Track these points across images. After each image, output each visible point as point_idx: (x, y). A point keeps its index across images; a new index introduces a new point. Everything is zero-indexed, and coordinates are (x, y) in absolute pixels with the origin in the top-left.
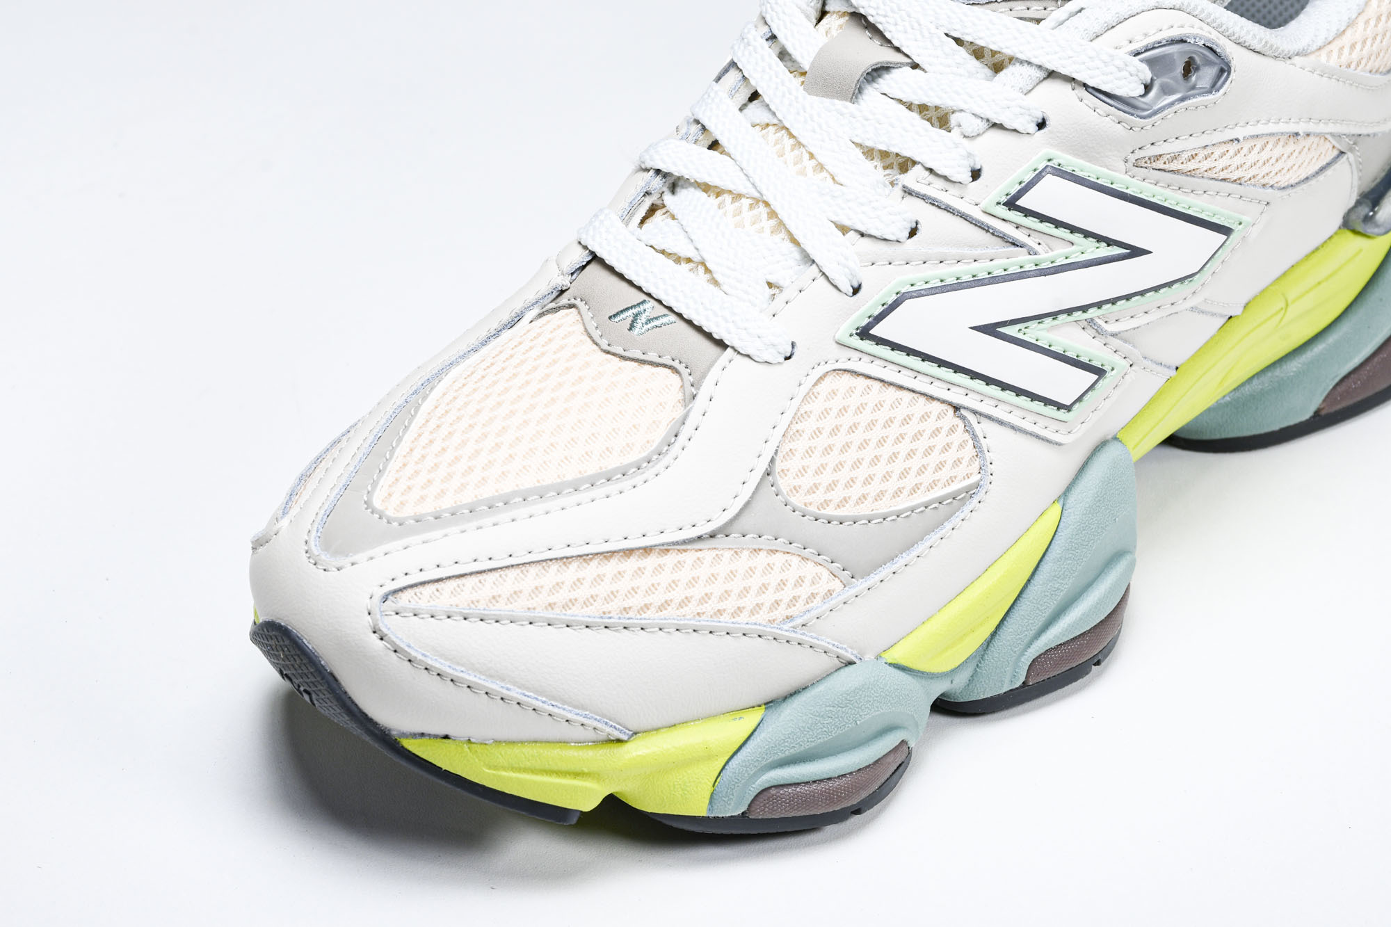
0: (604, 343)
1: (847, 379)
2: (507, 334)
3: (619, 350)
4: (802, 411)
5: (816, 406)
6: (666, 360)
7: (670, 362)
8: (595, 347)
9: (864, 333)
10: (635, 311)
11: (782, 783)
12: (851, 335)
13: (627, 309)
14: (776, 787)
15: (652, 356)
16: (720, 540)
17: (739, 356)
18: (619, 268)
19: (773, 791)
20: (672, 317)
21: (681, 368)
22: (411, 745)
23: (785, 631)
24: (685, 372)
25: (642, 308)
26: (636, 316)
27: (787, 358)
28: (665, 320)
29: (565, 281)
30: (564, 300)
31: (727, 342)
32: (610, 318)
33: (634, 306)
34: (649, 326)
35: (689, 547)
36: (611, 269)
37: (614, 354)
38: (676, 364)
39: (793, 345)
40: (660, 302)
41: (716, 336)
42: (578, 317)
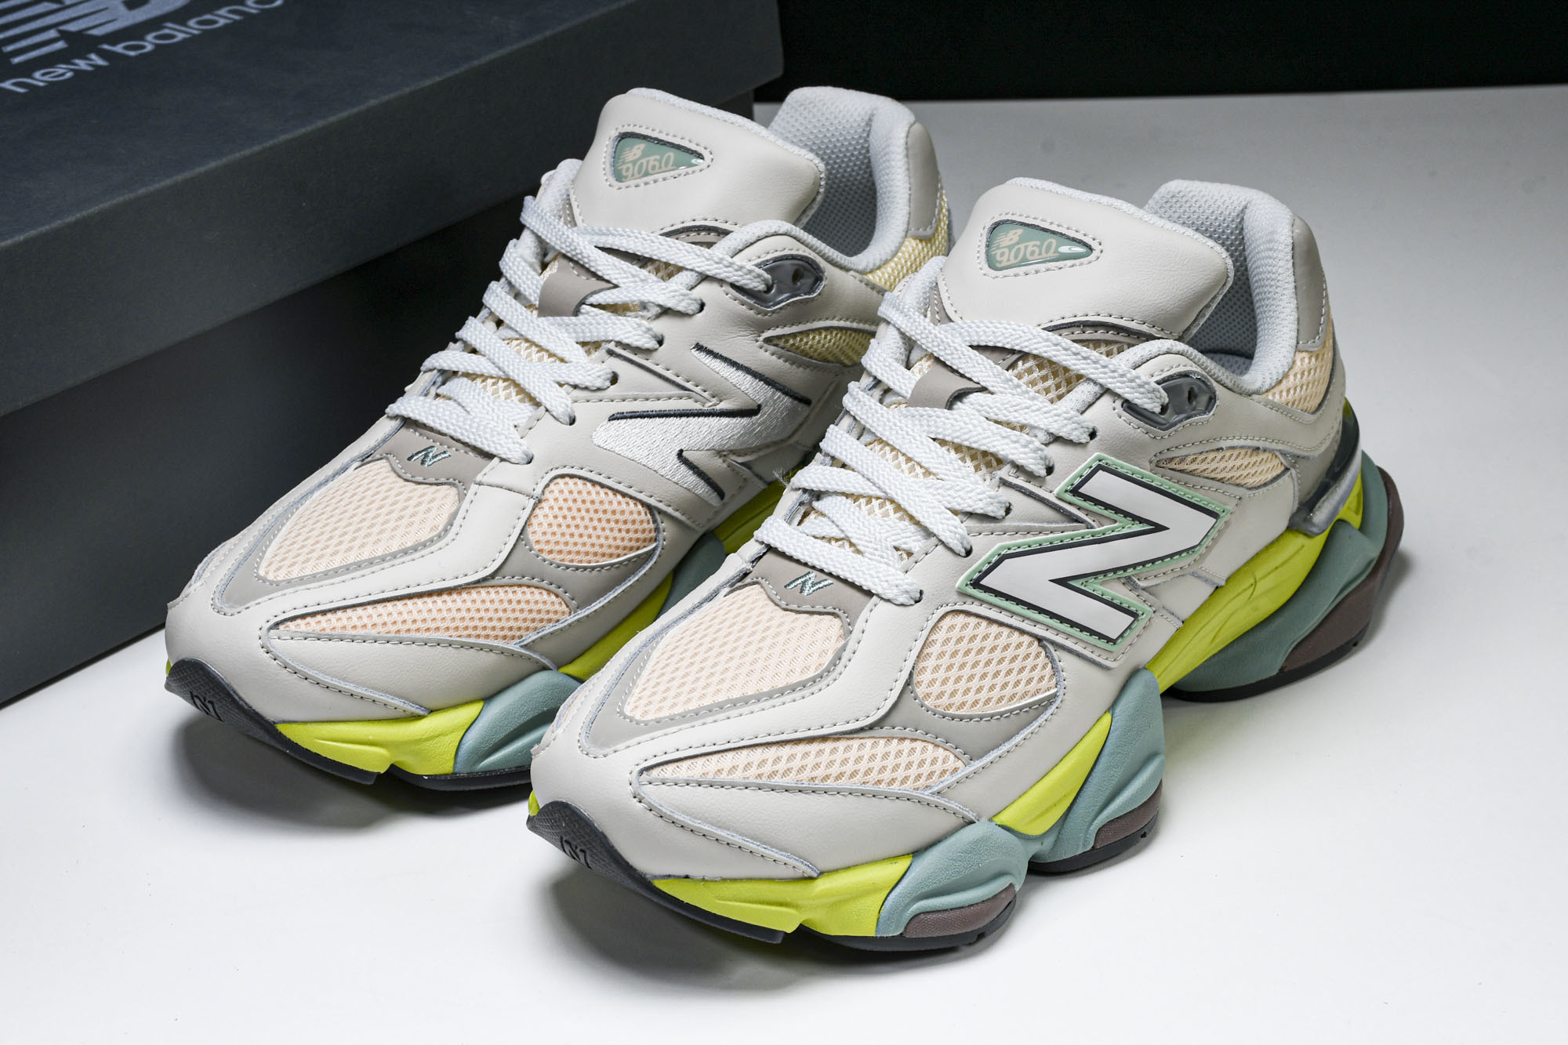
0: (783, 603)
1: (961, 619)
2: (707, 606)
3: (794, 607)
4: (930, 640)
5: (940, 636)
6: (830, 609)
7: (833, 611)
8: (777, 608)
9: (976, 584)
10: (803, 580)
11: (928, 910)
12: (967, 585)
13: (798, 579)
14: (924, 913)
15: (819, 608)
16: (877, 732)
17: (882, 602)
18: (789, 551)
19: (922, 916)
20: (830, 581)
21: (840, 613)
22: (661, 885)
23: (926, 795)
24: (844, 616)
25: (808, 577)
26: (804, 583)
27: (916, 602)
28: (826, 583)
29: (749, 566)
30: (748, 580)
31: (873, 591)
32: (785, 587)
33: (802, 577)
34: (815, 588)
35: (855, 736)
36: (783, 555)
37: (791, 611)
38: (837, 611)
39: (921, 592)
40: (821, 571)
41: (865, 588)
42: (762, 590)
